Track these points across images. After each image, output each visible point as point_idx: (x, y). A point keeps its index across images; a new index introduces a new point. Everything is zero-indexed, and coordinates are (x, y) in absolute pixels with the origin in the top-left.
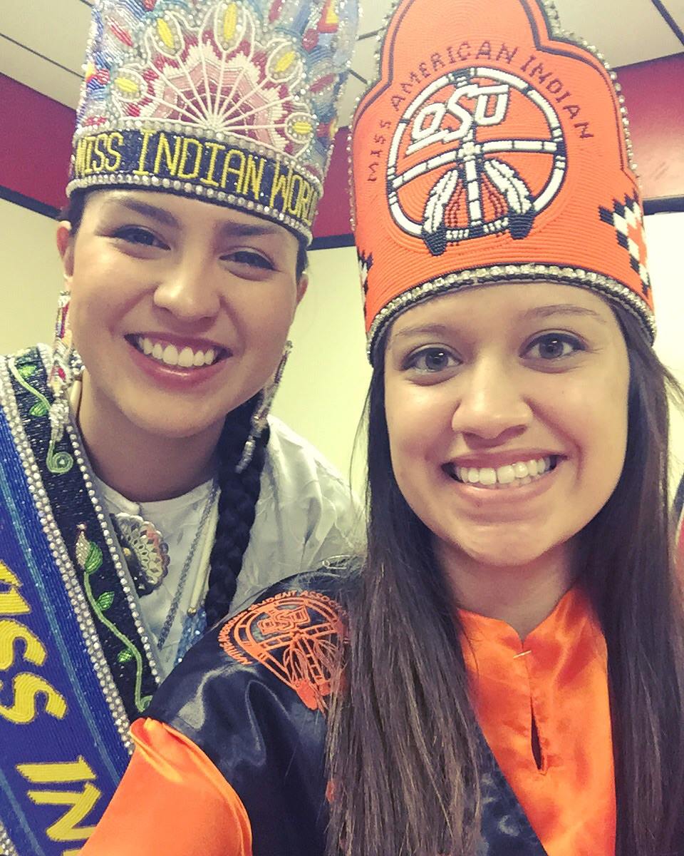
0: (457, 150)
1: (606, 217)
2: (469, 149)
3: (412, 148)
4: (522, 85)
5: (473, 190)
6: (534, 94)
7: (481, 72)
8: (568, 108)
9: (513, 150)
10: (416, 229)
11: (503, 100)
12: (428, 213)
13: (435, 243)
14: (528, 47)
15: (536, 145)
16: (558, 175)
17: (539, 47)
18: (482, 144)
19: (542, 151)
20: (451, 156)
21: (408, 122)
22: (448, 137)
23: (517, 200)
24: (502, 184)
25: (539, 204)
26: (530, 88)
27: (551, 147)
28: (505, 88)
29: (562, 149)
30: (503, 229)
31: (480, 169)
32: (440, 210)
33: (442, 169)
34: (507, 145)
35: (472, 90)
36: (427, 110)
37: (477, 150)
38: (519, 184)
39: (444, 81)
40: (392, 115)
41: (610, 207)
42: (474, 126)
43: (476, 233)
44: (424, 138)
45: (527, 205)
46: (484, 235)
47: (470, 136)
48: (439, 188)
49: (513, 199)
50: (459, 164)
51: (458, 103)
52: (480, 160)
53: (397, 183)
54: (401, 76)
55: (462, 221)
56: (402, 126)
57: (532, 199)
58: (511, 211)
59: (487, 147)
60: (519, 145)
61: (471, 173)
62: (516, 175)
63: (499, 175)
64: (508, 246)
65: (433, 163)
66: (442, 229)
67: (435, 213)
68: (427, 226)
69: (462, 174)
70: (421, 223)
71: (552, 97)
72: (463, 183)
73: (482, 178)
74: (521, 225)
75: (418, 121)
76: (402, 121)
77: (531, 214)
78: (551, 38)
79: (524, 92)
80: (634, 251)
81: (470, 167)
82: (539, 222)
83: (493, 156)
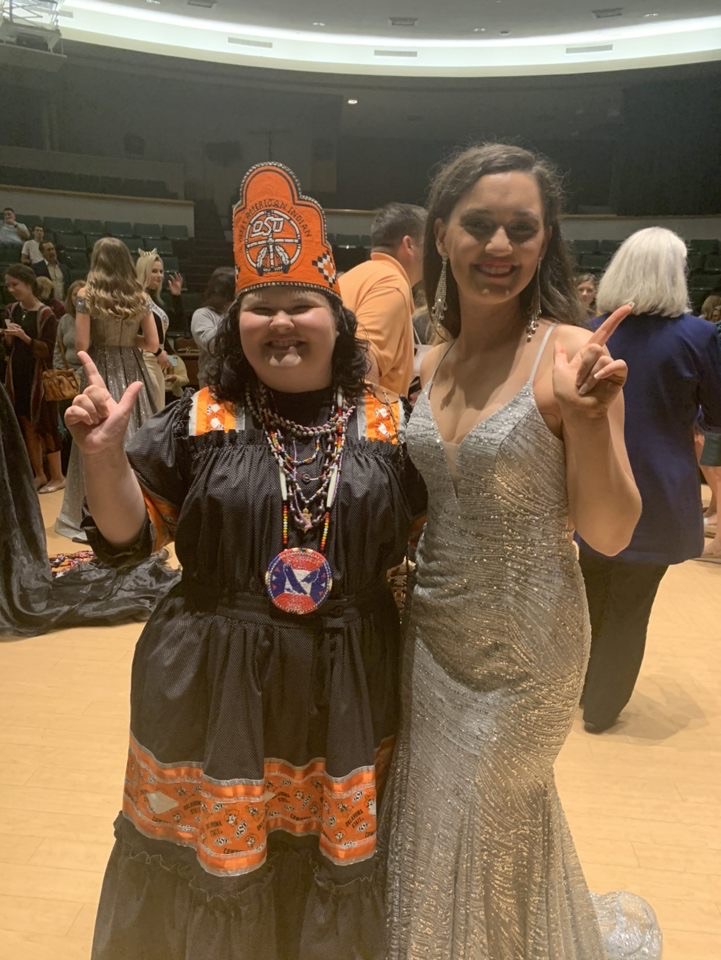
0: (267, 240)
1: (315, 263)
3: (253, 235)
4: (288, 218)
5: (272, 255)
6: (292, 222)
7: (276, 212)
8: (303, 226)
9: (284, 242)
10: (254, 265)
11: (282, 223)
12: (258, 260)
13: (260, 271)
14: (290, 204)
15: (292, 240)
16: (299, 251)
17: (294, 204)
18: (274, 239)
19: (294, 243)
20: (264, 242)
21: (252, 225)
22: (264, 234)
23: (285, 259)
24: (281, 254)
25: (292, 261)
26: (291, 219)
27: (296, 241)
28: (282, 219)
29: (300, 242)
30: (281, 269)
31: (274, 248)
32: (262, 260)
33: (262, 246)
34: (282, 240)
35: (272, 218)
36: (258, 222)
37: (273, 241)
38: (286, 254)
39: (262, 213)
40: (246, 220)
41: (316, 260)
42: (272, 232)
43: (273, 270)
44: (257, 233)
45: (288, 262)
47: (271, 235)
48: (261, 252)
49: (284, 259)
50: (268, 245)
51: (267, 222)
52: (274, 244)
53: (248, 246)
55: (268, 265)
56: (250, 226)
57: (290, 259)
58: (283, 265)
59: (276, 240)
60: (287, 240)
61: (271, 249)
62: (285, 251)
63: (279, 249)
64: (282, 275)
65: (259, 243)
66: (263, 267)
67: (260, 262)
68: (258, 265)
69: (269, 249)
70: (256, 263)
71: (297, 222)
72: (268, 252)
73: (275, 252)
74: (286, 269)
75: (255, 225)
76: (250, 224)
77: (290, 265)
78: (299, 200)
79: (289, 221)
80: (326, 273)
81: (271, 246)
82: (292, 268)
83: (278, 244)
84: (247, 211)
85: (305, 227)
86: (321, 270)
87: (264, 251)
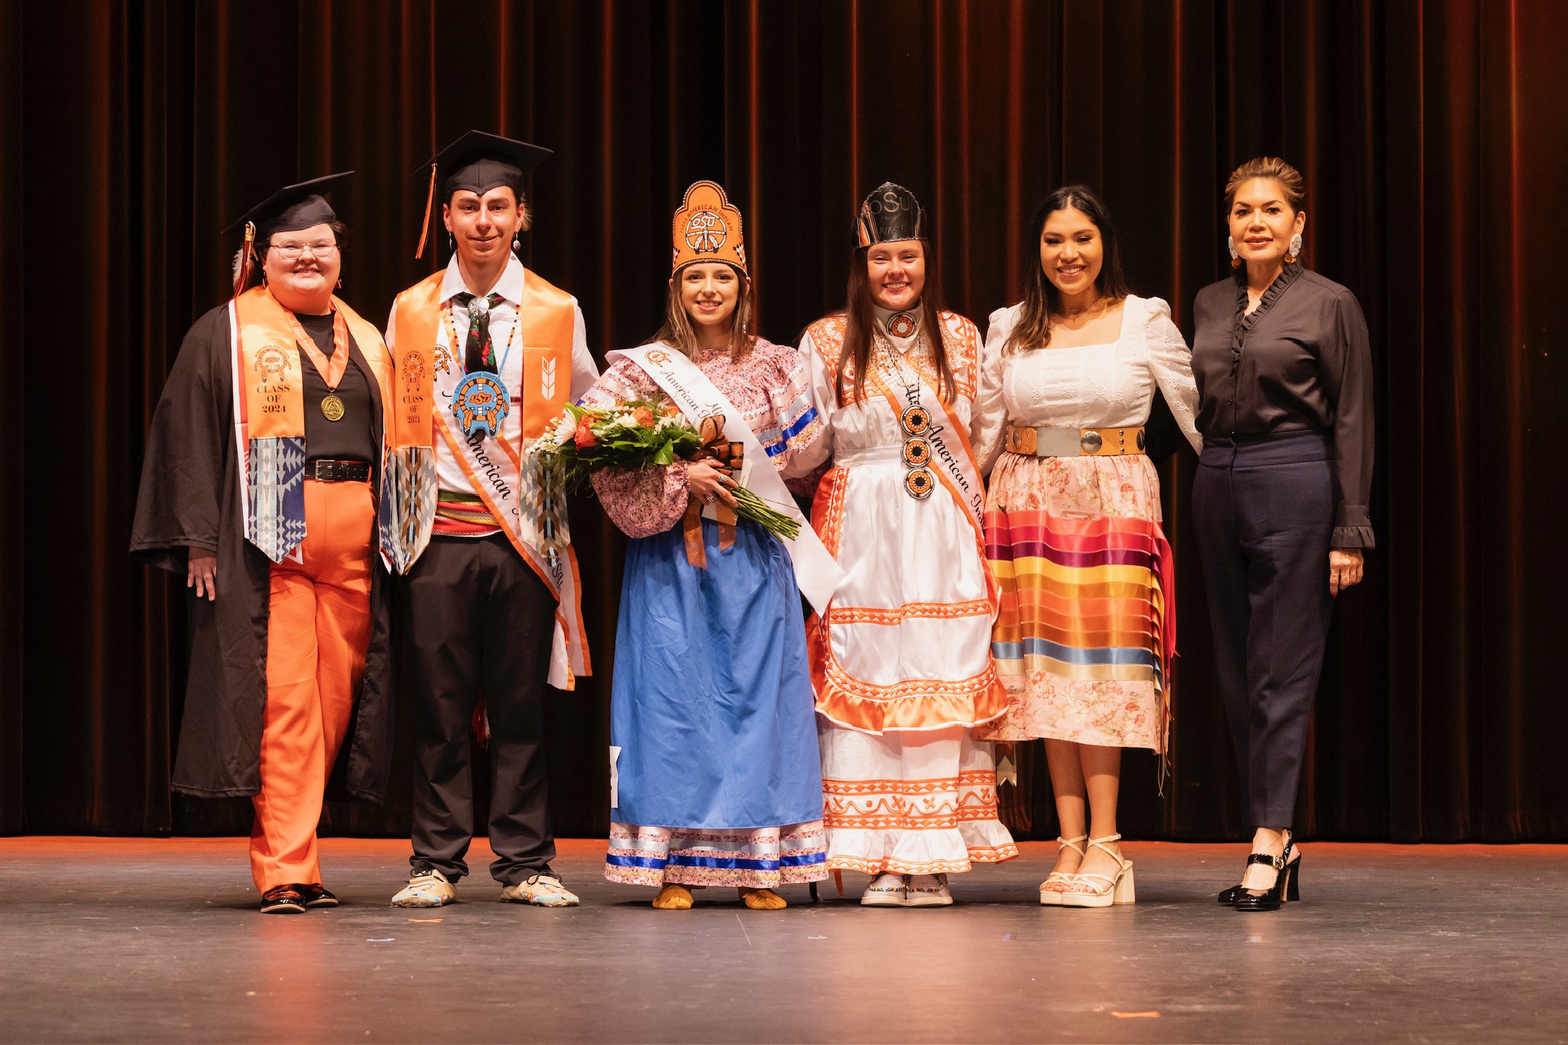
1: (735, 249)
2: (706, 232)
21: (691, 221)
35: (707, 217)
36: (696, 220)
66: (699, 248)
80: (741, 256)
83: (712, 234)
84: (689, 212)
85: (729, 224)
86: (738, 254)
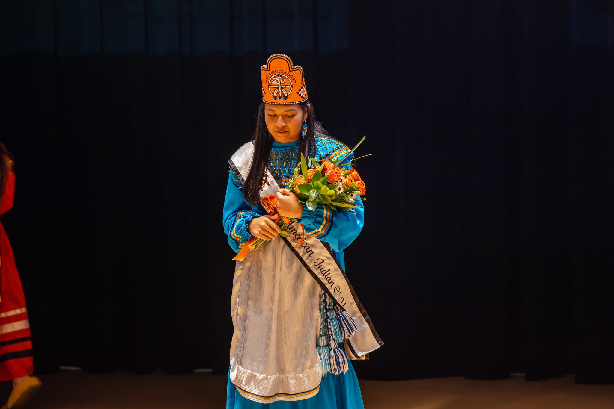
0: (278, 86)
3: (272, 83)
4: (287, 77)
5: (280, 93)
6: (289, 79)
7: (282, 75)
8: (293, 79)
9: (285, 87)
10: (273, 95)
11: (284, 79)
12: (274, 93)
13: (275, 98)
14: (288, 71)
15: (288, 86)
16: (291, 90)
17: (290, 71)
18: (282, 86)
19: (289, 87)
20: (277, 87)
22: (277, 84)
24: (284, 92)
26: (288, 77)
27: (290, 86)
28: (285, 78)
29: (292, 86)
30: (284, 99)
32: (276, 94)
33: (276, 88)
34: (284, 86)
37: (281, 87)
38: (286, 92)
39: (277, 75)
41: (298, 91)
42: (281, 83)
43: (280, 98)
44: (274, 82)
45: (287, 95)
46: (281, 99)
47: (280, 85)
48: (276, 90)
49: (285, 94)
50: (278, 88)
51: (279, 79)
52: (281, 88)
53: (270, 86)
54: (271, 71)
55: (279, 96)
56: (271, 79)
57: (287, 94)
58: (285, 96)
59: (282, 87)
60: (286, 86)
61: (280, 90)
62: (286, 91)
63: (283, 90)
64: (284, 101)
65: (275, 87)
67: (275, 95)
68: (274, 95)
69: (279, 90)
70: (274, 94)
71: (291, 78)
72: (279, 91)
73: (281, 91)
74: (286, 98)
75: (273, 79)
76: (271, 78)
77: (287, 96)
78: (292, 69)
79: (287, 78)
81: (280, 89)
82: (288, 97)
87: (277, 91)
